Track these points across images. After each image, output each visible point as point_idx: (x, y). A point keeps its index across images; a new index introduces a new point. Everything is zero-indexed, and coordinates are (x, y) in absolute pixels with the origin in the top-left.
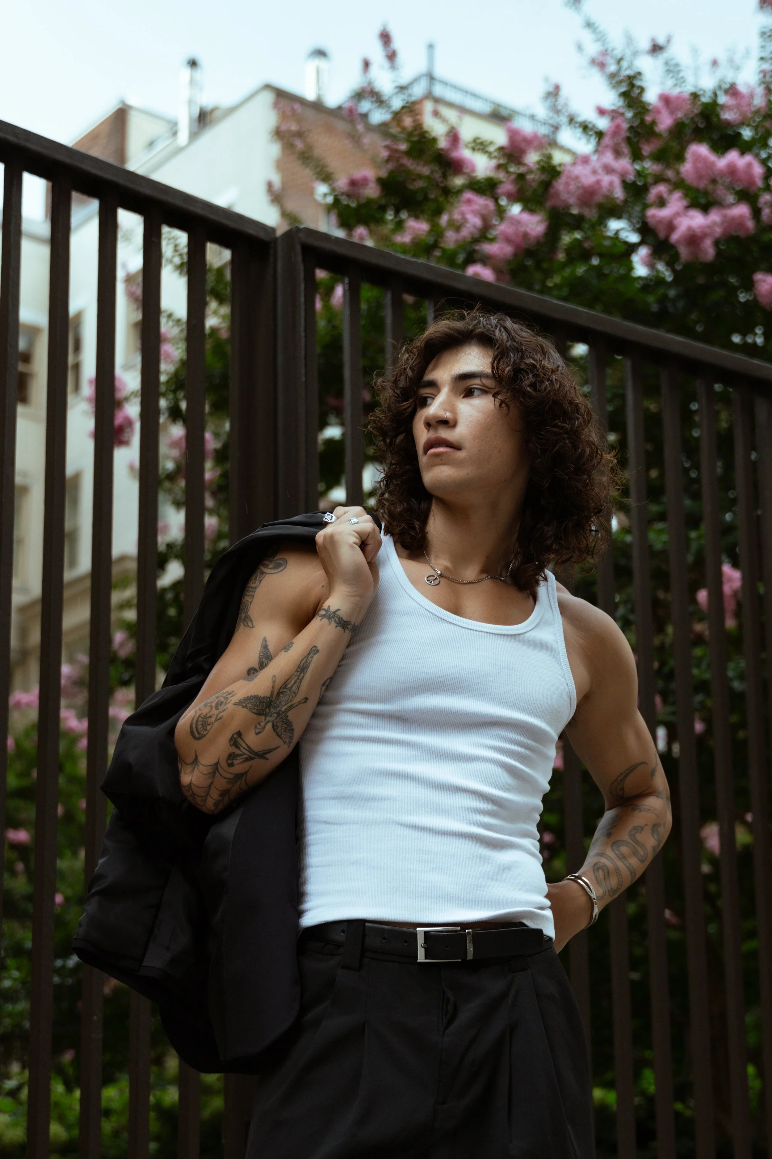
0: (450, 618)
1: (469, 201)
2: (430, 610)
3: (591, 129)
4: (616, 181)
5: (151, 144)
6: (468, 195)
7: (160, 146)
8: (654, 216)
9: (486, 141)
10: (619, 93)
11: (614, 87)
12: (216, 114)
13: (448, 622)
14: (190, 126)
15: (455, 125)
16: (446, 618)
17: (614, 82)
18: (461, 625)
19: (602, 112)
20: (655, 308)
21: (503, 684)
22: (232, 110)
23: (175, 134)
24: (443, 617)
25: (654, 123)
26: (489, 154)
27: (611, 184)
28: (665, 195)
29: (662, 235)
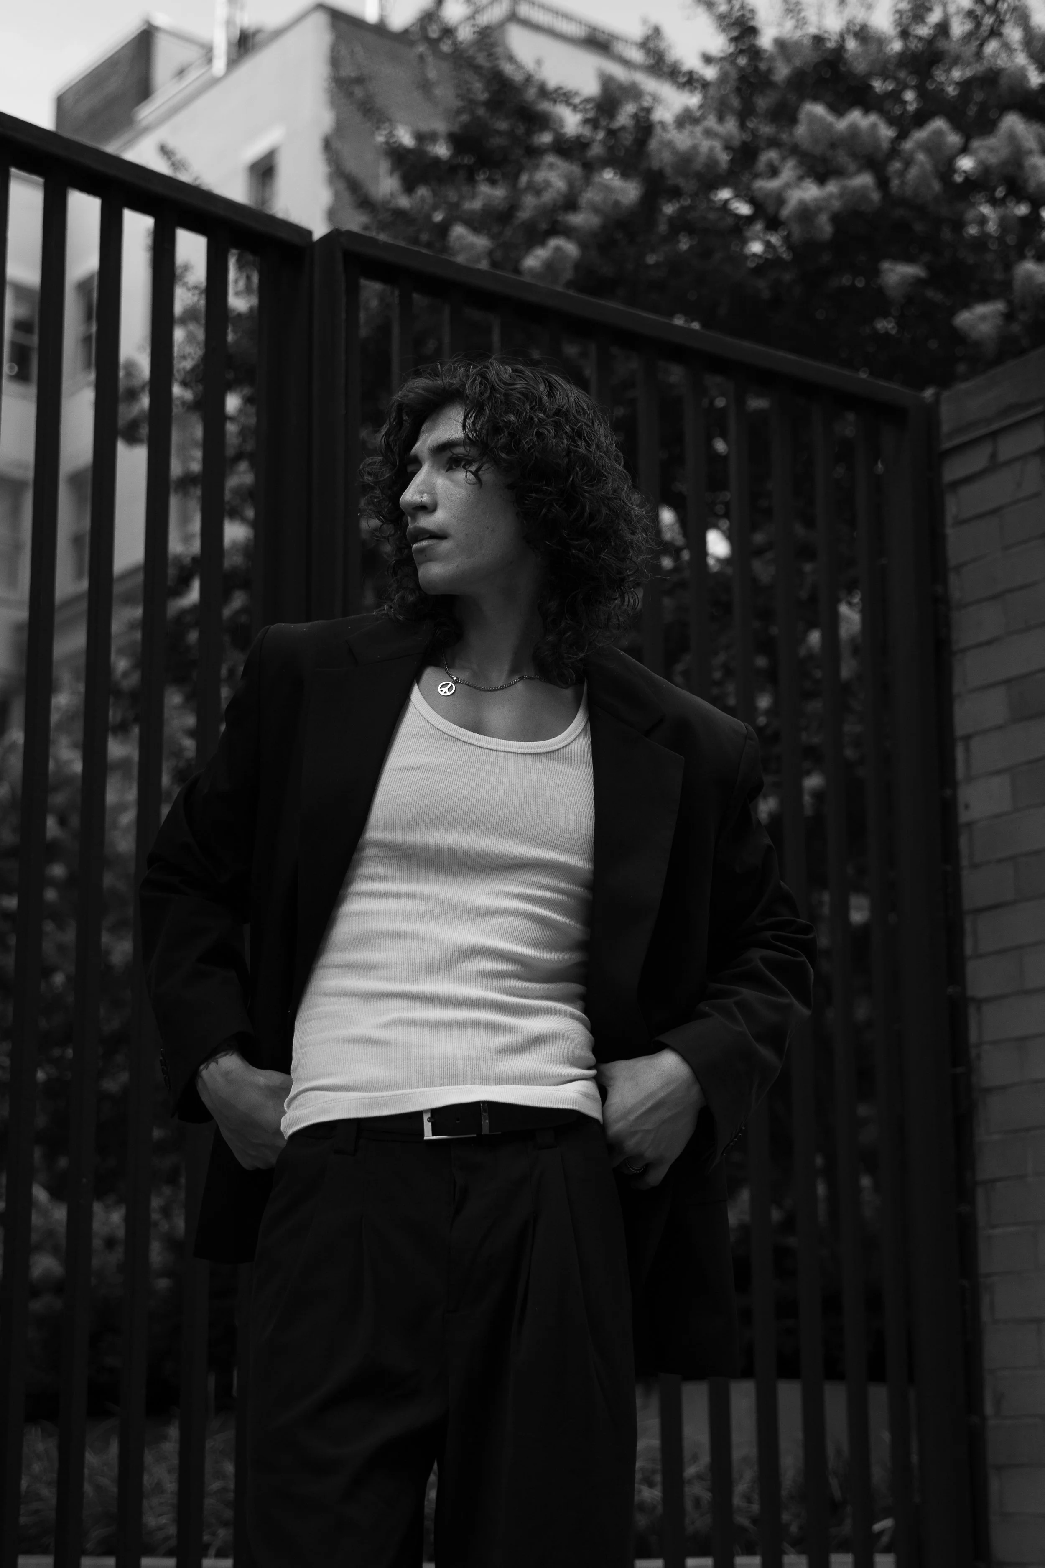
0: (466, 737)
1: (551, 166)
2: (441, 729)
3: (698, 80)
4: (718, 145)
5: (181, 73)
6: (551, 158)
7: (192, 75)
8: (761, 189)
9: (570, 92)
10: (729, 37)
11: (724, 30)
12: (259, 37)
13: (463, 741)
14: (229, 53)
15: (532, 72)
16: (460, 737)
17: (724, 23)
18: (479, 744)
19: (708, 59)
20: (766, 294)
21: (529, 817)
22: (278, 33)
23: (210, 61)
24: (458, 736)
25: (770, 71)
26: (575, 108)
27: (711, 149)
28: (776, 163)
29: (771, 209)
